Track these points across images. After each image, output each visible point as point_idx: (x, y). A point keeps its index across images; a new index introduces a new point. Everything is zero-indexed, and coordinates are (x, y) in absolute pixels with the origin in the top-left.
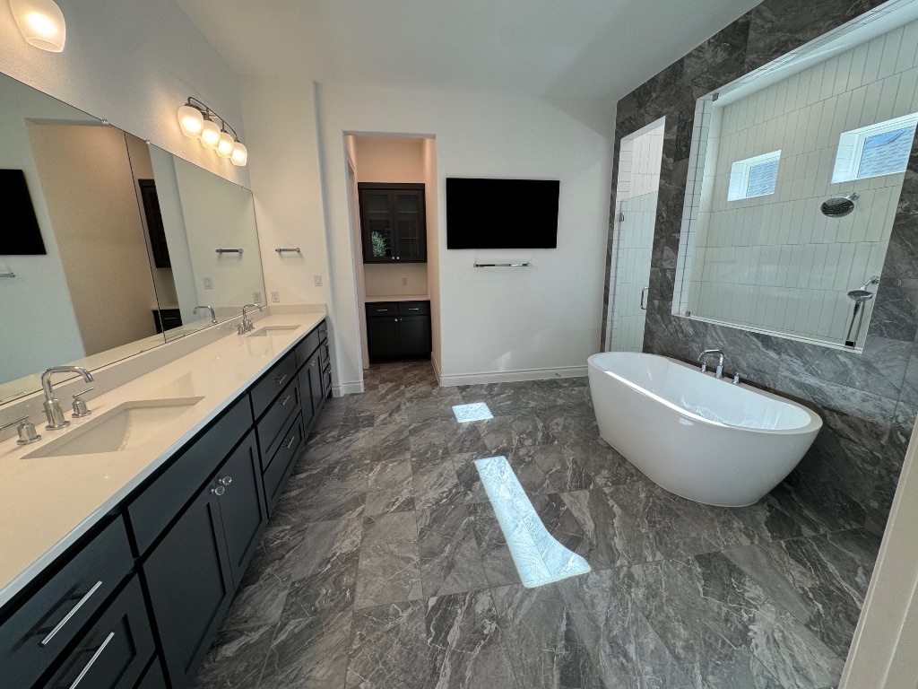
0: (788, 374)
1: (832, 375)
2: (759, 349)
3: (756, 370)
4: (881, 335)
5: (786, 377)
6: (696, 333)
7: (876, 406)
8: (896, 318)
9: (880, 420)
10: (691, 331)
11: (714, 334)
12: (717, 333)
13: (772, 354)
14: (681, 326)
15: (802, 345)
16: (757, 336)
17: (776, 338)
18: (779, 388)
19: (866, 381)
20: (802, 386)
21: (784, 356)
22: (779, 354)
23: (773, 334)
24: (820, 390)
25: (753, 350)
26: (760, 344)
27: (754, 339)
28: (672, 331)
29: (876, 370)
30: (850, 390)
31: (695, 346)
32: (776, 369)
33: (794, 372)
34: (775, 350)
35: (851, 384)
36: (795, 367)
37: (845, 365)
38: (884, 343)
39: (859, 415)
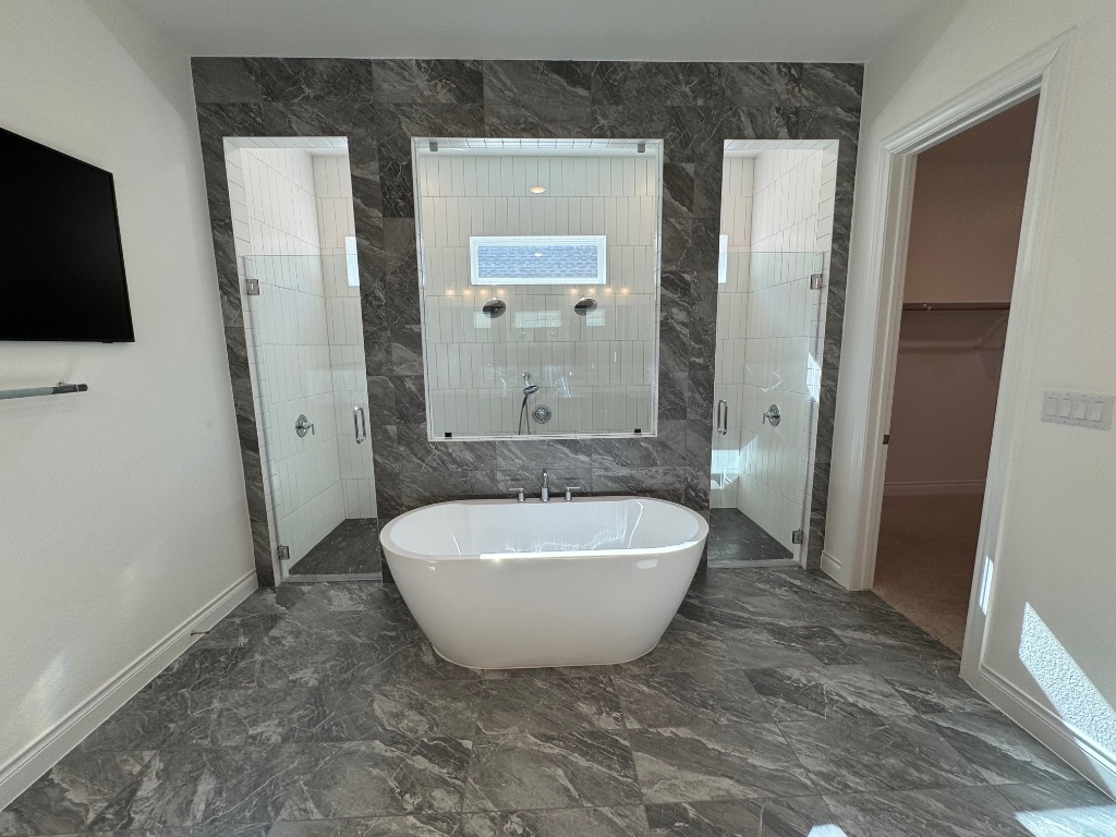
0: (602, 472)
1: (639, 461)
2: (568, 456)
3: (568, 479)
4: (667, 418)
5: (600, 476)
6: (478, 457)
7: (673, 476)
8: (674, 403)
9: (677, 485)
10: (469, 457)
11: (506, 452)
12: (511, 451)
13: (582, 457)
14: (450, 454)
15: (609, 441)
16: (563, 442)
17: (584, 440)
18: (596, 489)
19: (664, 458)
20: (616, 479)
21: (595, 456)
22: (590, 456)
23: (579, 436)
24: (632, 477)
25: (561, 459)
26: (567, 451)
27: (559, 446)
28: (435, 464)
29: (668, 447)
30: (654, 469)
31: (479, 475)
32: (589, 471)
33: (606, 469)
34: (584, 453)
35: (655, 464)
36: (607, 464)
37: (647, 449)
38: (671, 424)
39: (664, 487)
